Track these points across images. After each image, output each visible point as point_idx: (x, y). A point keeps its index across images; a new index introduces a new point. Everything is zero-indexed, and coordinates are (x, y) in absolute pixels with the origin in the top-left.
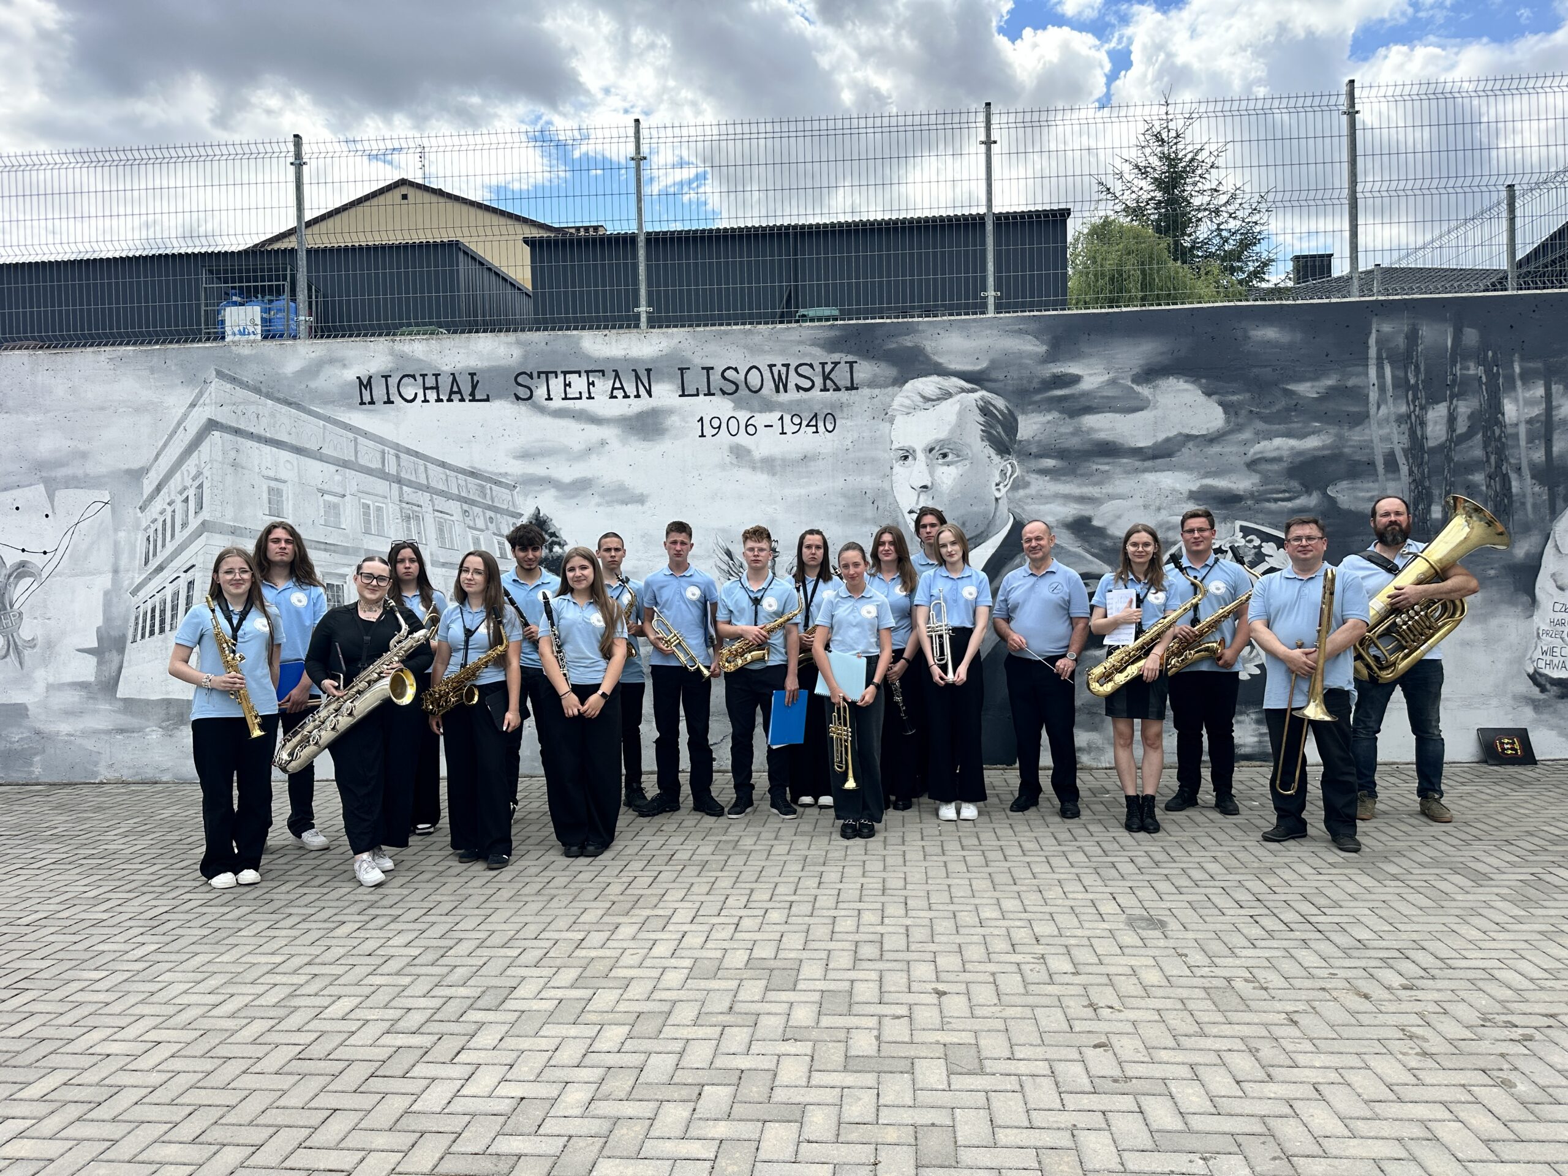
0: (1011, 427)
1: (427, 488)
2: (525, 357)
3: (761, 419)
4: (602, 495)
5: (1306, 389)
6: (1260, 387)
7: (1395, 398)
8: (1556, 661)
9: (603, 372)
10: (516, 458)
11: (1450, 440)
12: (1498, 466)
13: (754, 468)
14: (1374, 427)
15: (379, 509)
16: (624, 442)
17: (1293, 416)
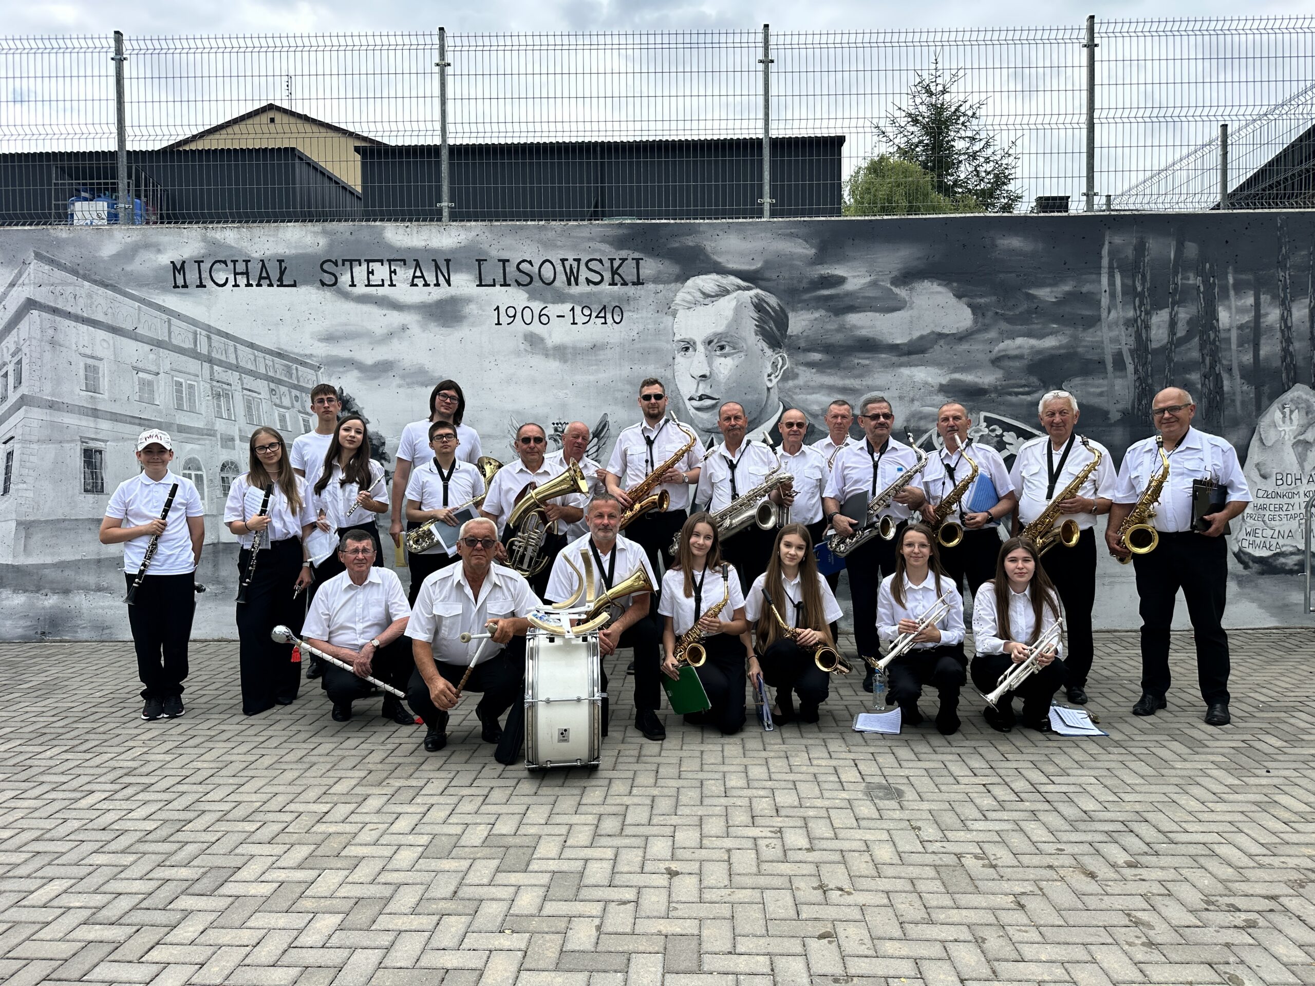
0: (782, 323)
1: (237, 368)
2: (331, 245)
3: (553, 310)
4: (403, 377)
5: (1046, 294)
6: (1005, 292)
7: (1124, 303)
8: (1258, 541)
9: (404, 261)
10: (321, 340)
11: (1171, 342)
12: (1212, 367)
13: (547, 356)
14: (1105, 329)
15: (191, 387)
16: (424, 328)
17: (1034, 318)
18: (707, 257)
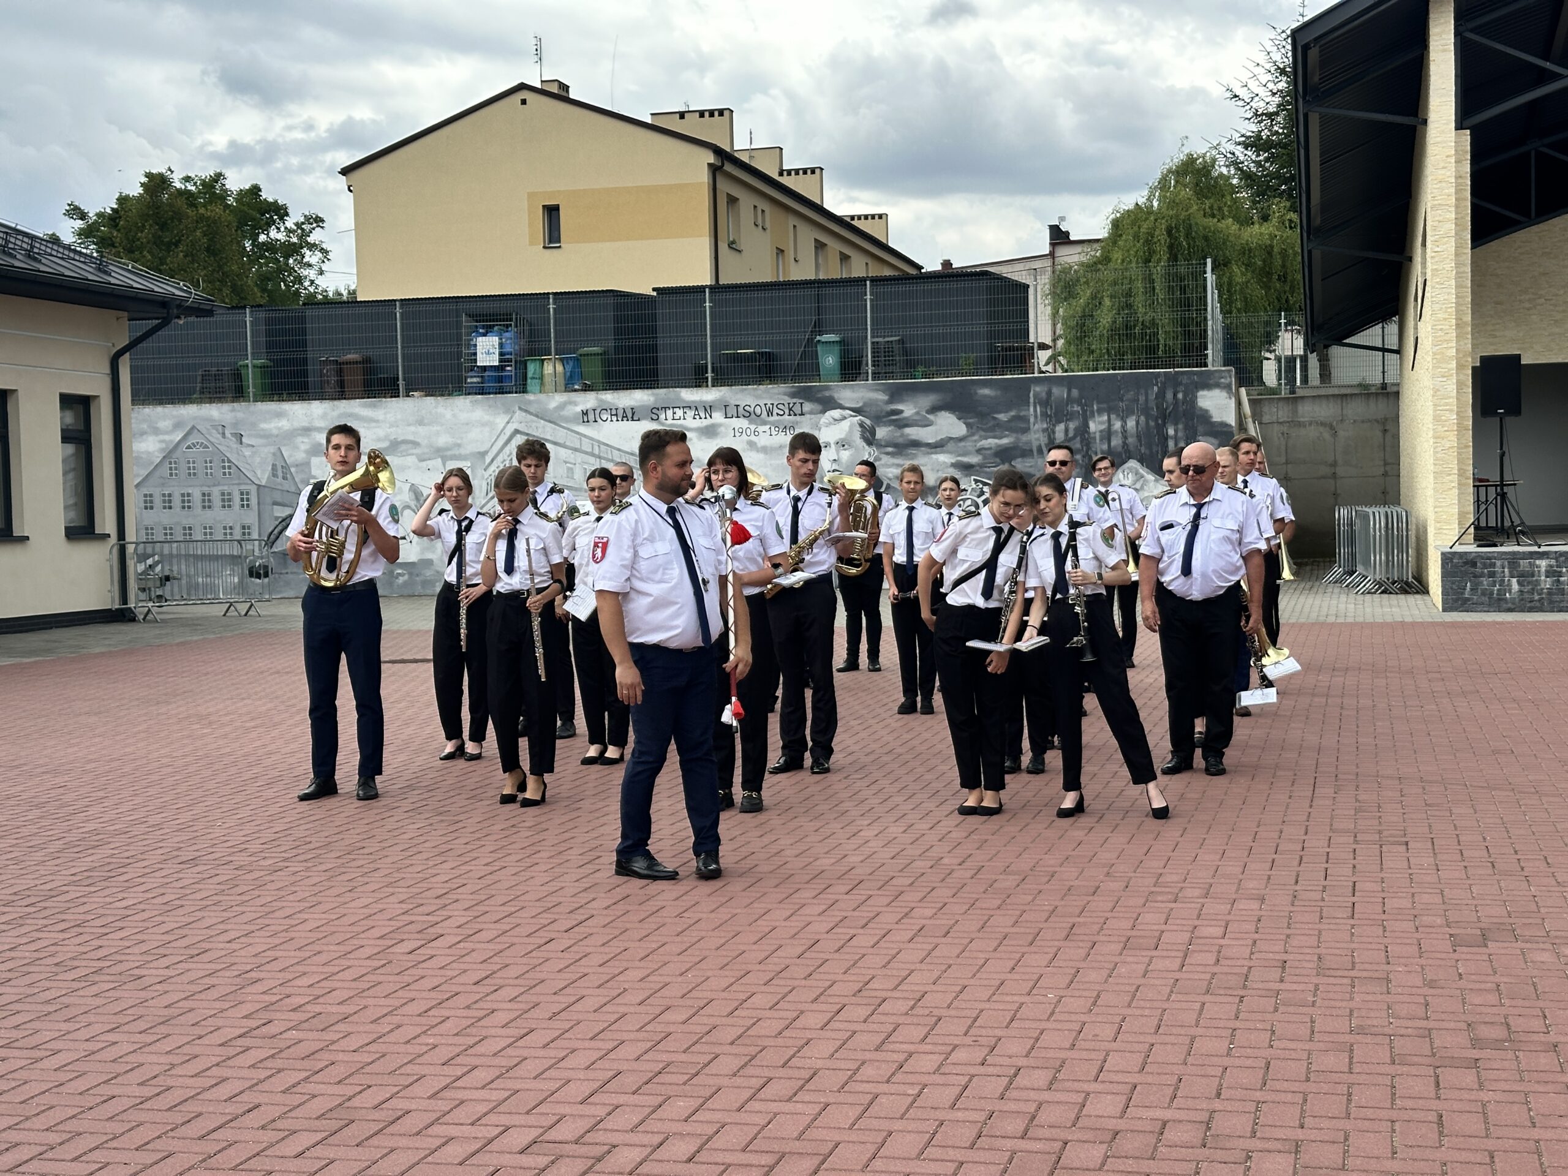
0: (873, 433)
2: (656, 401)
3: (761, 429)
5: (1002, 417)
6: (982, 416)
7: (1042, 421)
9: (690, 407)
12: (1087, 452)
13: (759, 451)
14: (1031, 434)
16: (699, 439)
17: (996, 428)
18: (836, 402)
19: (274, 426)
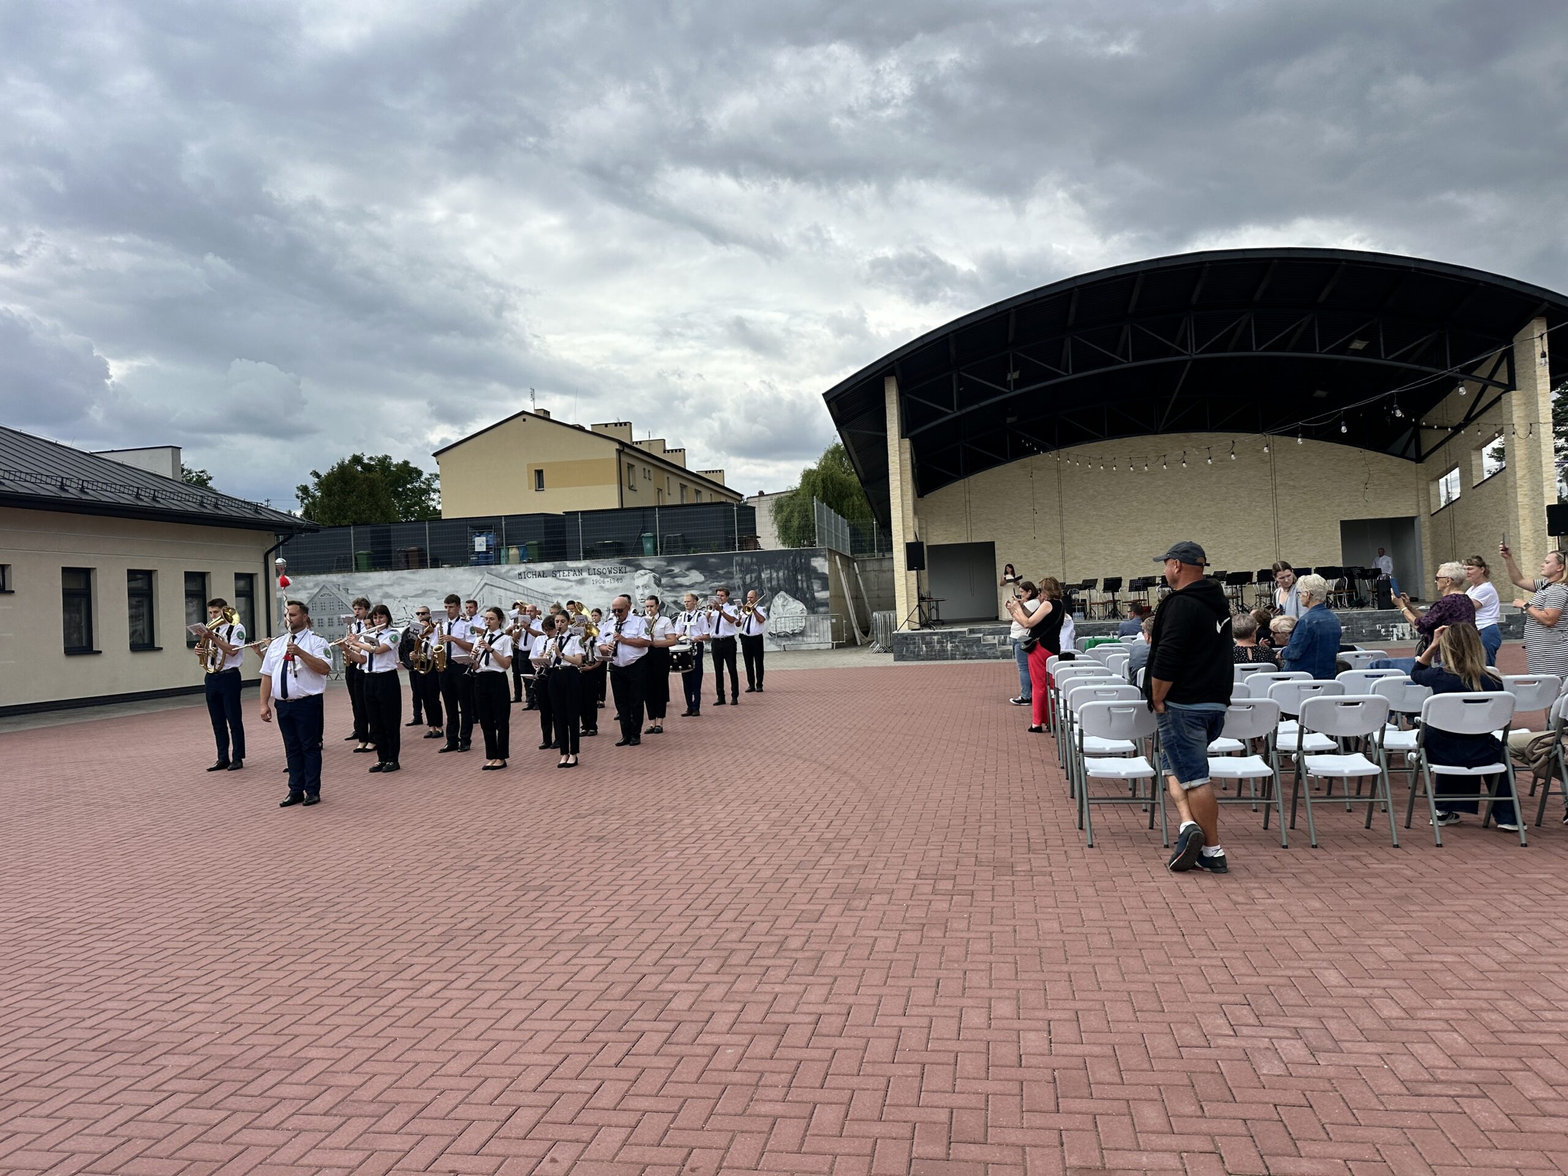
0: (660, 581)
2: (555, 567)
5: (721, 572)
7: (739, 573)
9: (572, 570)
10: (552, 590)
13: (604, 591)
14: (735, 580)
16: (576, 586)
17: (718, 578)
18: (642, 566)
19: (363, 584)
